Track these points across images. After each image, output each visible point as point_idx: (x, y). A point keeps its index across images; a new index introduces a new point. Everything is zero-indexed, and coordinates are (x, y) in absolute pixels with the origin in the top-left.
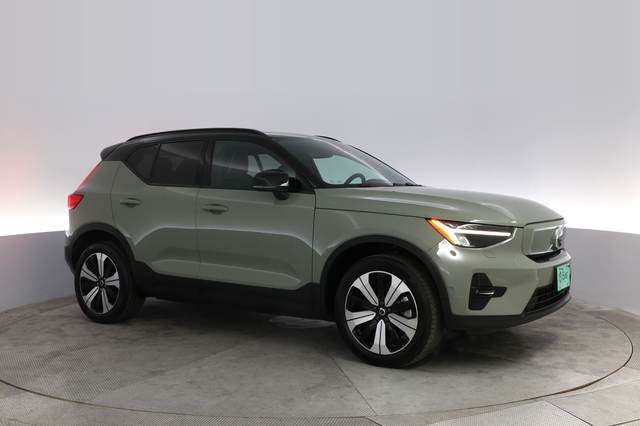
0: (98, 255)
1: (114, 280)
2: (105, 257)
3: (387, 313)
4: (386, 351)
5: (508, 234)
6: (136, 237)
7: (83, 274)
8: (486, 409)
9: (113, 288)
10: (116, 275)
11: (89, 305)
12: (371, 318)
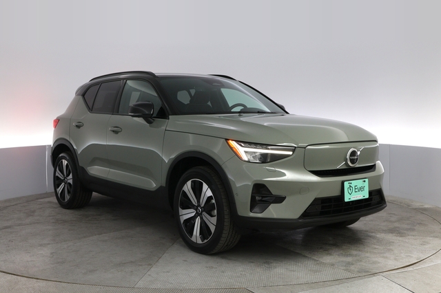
0: (63, 160)
1: (70, 179)
2: (66, 162)
3: (202, 212)
4: (200, 241)
5: (291, 153)
6: (79, 148)
7: (57, 174)
8: (337, 282)
9: (69, 183)
10: (71, 176)
11: (59, 195)
12: (193, 214)
